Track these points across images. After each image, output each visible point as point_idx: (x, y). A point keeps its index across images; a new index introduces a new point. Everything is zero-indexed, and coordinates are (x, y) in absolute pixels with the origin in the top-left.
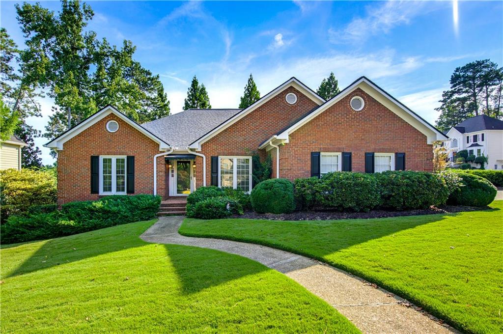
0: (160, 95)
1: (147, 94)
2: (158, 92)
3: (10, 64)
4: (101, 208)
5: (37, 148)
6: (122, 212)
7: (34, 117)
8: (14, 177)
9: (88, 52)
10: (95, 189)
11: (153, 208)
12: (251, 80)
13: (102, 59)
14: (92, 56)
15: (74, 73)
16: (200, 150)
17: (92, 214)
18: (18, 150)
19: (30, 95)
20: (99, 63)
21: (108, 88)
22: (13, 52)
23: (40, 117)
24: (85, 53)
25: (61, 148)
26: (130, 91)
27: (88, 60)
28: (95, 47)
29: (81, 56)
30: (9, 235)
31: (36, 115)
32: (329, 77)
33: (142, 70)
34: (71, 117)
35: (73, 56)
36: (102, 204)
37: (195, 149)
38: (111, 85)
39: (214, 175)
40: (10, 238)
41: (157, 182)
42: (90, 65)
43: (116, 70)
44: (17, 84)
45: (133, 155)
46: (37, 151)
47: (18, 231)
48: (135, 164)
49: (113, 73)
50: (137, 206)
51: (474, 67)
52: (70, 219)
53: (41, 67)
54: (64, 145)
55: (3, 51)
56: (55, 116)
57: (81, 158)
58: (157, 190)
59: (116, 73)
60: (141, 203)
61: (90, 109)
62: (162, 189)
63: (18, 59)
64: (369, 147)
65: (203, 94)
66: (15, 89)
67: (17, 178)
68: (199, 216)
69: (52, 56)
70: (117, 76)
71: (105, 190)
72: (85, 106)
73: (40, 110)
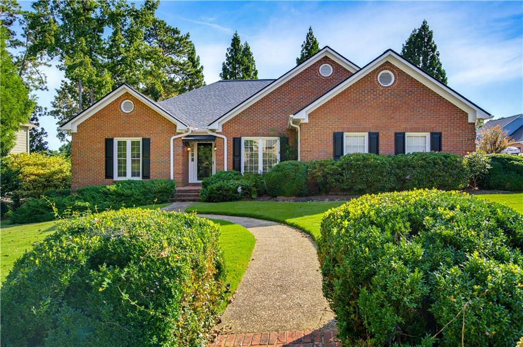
0: (191, 59)
1: (175, 58)
2: (188, 55)
3: (11, 28)
4: (115, 191)
5: (43, 129)
6: (136, 195)
7: (39, 90)
8: (27, 162)
9: (102, 12)
10: (109, 174)
11: (166, 192)
12: (310, 35)
13: (117, 20)
14: (107, 16)
15: (86, 39)
16: (221, 131)
17: (106, 197)
18: (26, 132)
19: (35, 64)
20: (115, 25)
21: (126, 54)
22: (16, 13)
23: (46, 90)
24: (99, 14)
25: (75, 130)
26: (152, 57)
27: (101, 23)
28: (110, 6)
29: (94, 18)
30: (30, 215)
31: (41, 89)
32: (420, 27)
33: (168, 28)
34: (82, 90)
35: (86, 19)
36: (116, 187)
37: (215, 130)
38: (128, 51)
39: (236, 159)
40: (31, 218)
41: (174, 167)
42: (104, 28)
43: (135, 32)
44: (20, 52)
45: (149, 137)
46: (42, 133)
47: (38, 211)
48: (151, 147)
49: (131, 36)
50: (150, 189)
52: (85, 201)
53: (49, 35)
54: (78, 127)
55: (4, 13)
56: (63, 89)
57: (95, 141)
58: (174, 175)
59: (135, 36)
60: (155, 187)
61: (104, 82)
62: (180, 174)
63: (20, 21)
64: (400, 126)
65: (246, 56)
66: (17, 58)
67: (30, 162)
68: (211, 200)
69: (61, 19)
70: (136, 40)
71: (119, 175)
72: (99, 79)
73: (46, 83)
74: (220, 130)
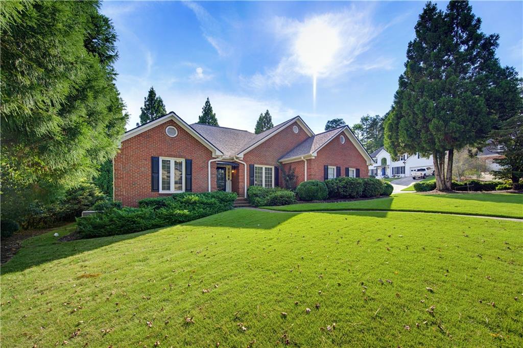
10: (155, 188)
12: (208, 102)
25: (119, 147)
39: (251, 179)
41: (211, 183)
45: (191, 159)
48: (193, 167)
51: (335, 121)
54: (123, 143)
57: (141, 158)
58: (211, 189)
64: (347, 164)
65: (161, 106)
74: (242, 159)
